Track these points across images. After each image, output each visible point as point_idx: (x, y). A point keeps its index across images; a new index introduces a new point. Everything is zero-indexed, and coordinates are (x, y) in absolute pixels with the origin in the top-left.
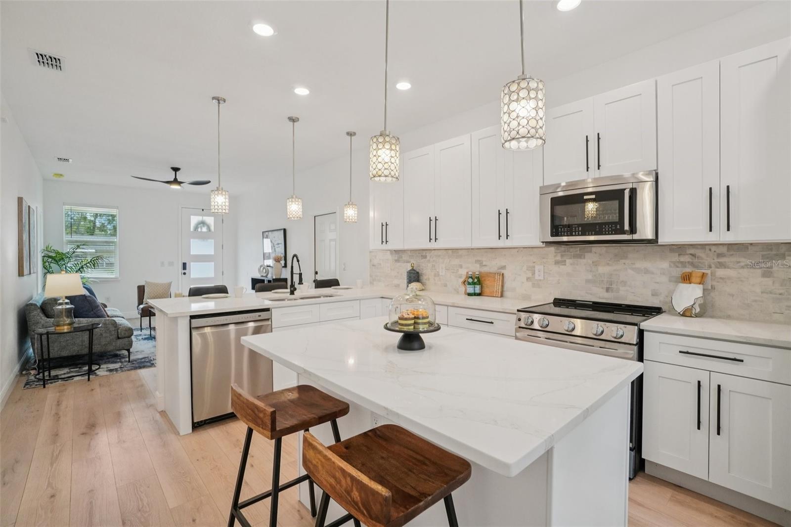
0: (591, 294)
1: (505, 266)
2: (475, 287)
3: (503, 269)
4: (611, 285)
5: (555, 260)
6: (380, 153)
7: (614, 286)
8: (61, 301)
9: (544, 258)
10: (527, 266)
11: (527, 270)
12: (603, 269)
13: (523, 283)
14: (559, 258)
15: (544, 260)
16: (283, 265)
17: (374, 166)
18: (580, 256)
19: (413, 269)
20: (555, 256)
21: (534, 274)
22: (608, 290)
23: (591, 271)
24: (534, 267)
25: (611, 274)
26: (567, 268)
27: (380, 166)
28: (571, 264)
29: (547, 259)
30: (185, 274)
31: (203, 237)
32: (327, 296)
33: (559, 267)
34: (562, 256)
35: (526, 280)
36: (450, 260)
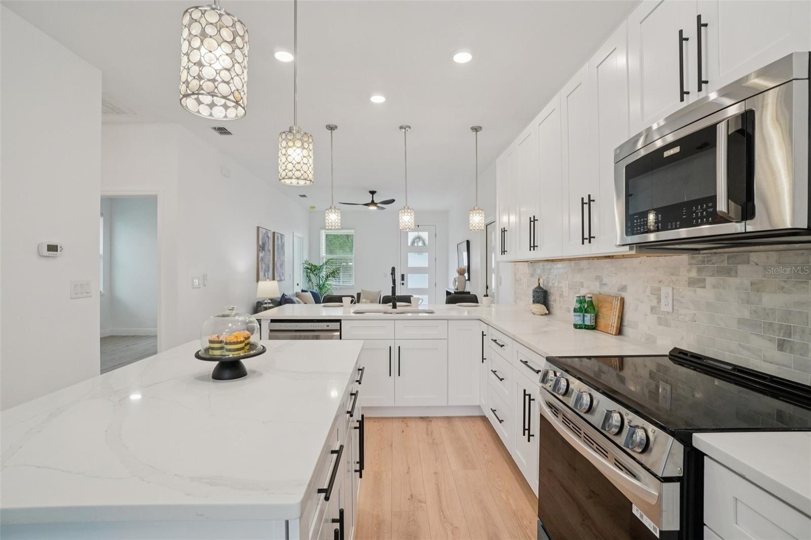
0: (748, 349)
1: (626, 286)
2: (584, 316)
3: (623, 291)
4: (790, 336)
5: (689, 278)
6: (290, 151)
7: (795, 339)
8: (266, 301)
9: (672, 274)
10: (651, 287)
11: (652, 294)
12: (771, 300)
13: (646, 315)
14: (694, 274)
15: (674, 278)
16: (467, 278)
17: (283, 168)
18: (729, 272)
19: (539, 287)
20: (689, 271)
21: (659, 301)
22: (781, 345)
23: (748, 302)
24: (659, 289)
25: (790, 312)
26: (706, 294)
27: (290, 166)
28: (714, 287)
29: (677, 275)
30: (403, 284)
31: (419, 251)
32: (398, 313)
33: (695, 291)
34: (700, 270)
35: (650, 310)
36: (573, 275)
